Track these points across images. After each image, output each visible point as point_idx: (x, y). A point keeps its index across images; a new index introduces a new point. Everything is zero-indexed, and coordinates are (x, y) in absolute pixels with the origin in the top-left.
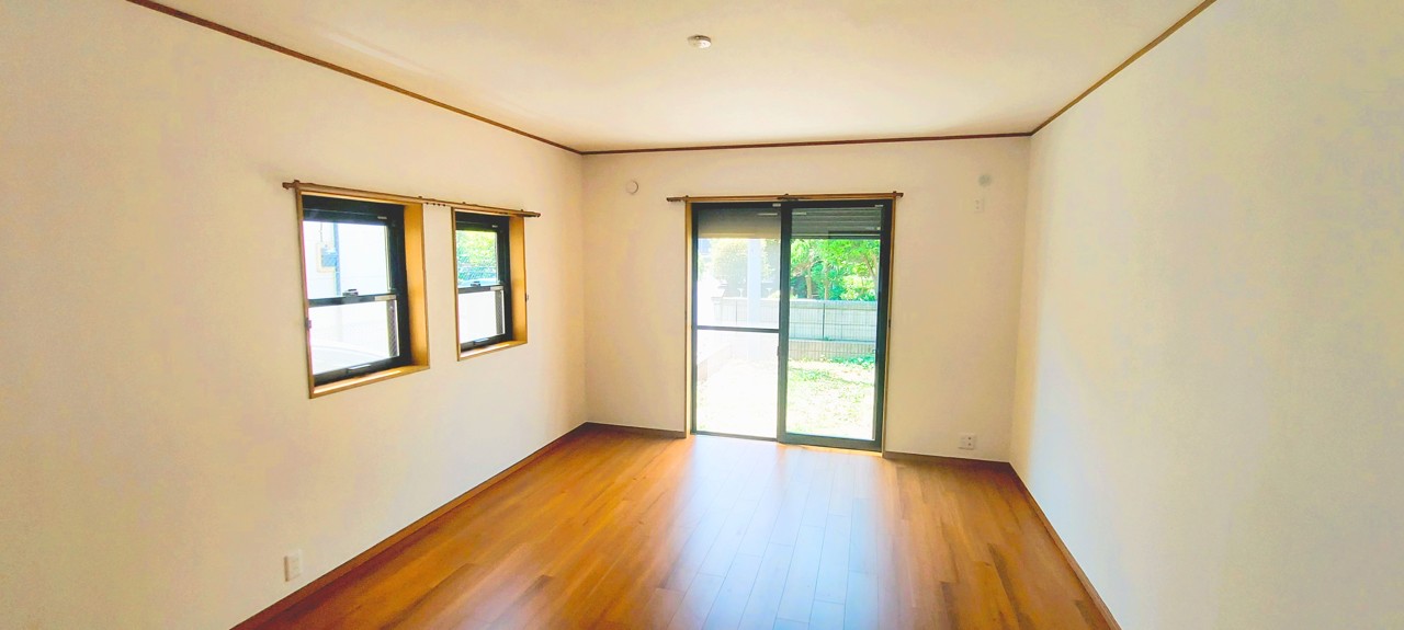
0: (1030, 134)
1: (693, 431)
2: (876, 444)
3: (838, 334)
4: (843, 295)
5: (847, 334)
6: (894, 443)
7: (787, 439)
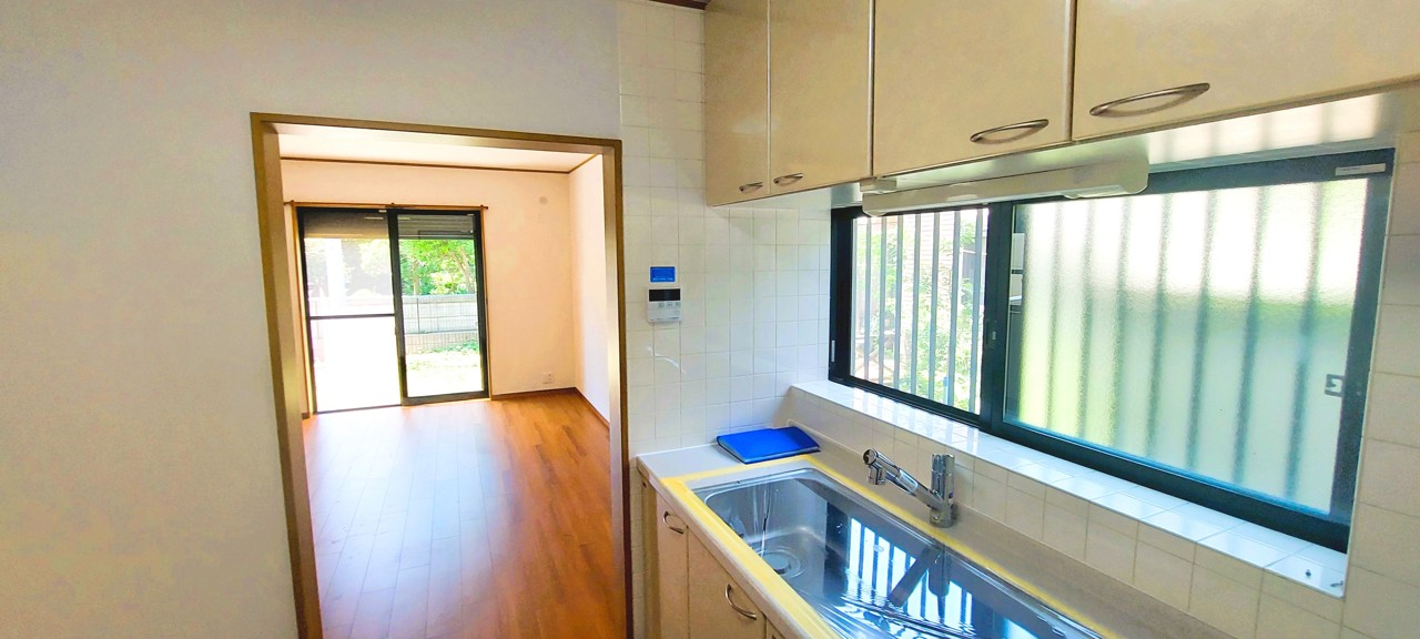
0: (568, 173)
1: (315, 412)
2: (484, 394)
3: (435, 328)
4: (432, 291)
5: (443, 326)
6: (496, 390)
7: (409, 401)
